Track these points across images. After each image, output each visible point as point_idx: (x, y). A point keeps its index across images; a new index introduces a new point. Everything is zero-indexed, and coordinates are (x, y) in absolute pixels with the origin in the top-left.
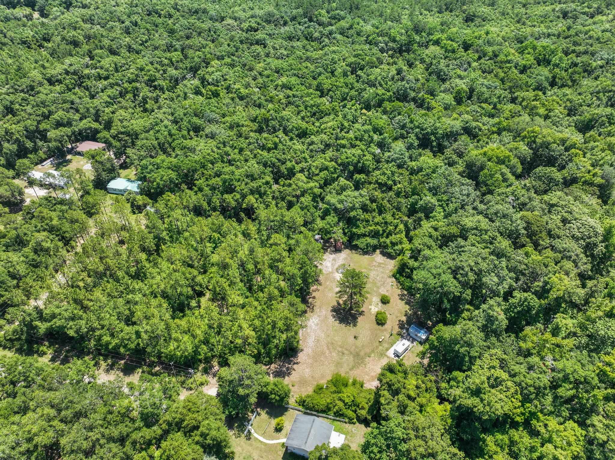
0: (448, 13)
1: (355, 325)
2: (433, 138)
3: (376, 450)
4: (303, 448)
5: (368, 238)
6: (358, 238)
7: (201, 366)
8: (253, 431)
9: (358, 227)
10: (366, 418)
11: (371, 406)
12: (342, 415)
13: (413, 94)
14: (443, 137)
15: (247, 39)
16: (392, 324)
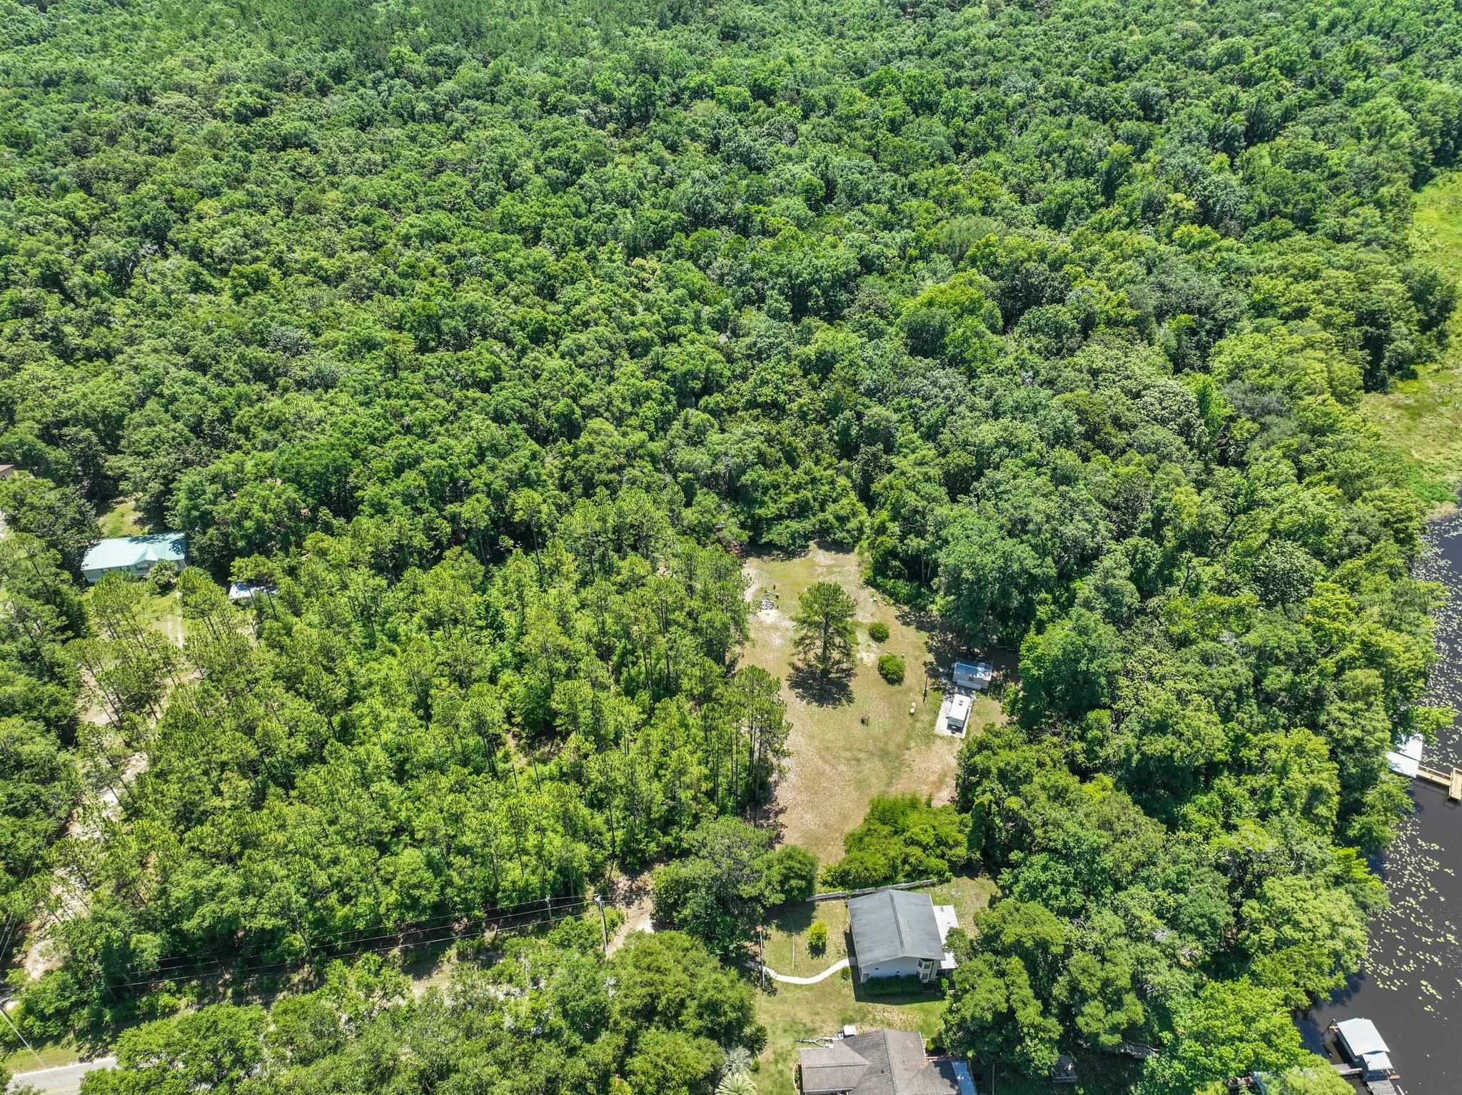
0: (678, 26)
1: (850, 701)
2: (816, 291)
3: (1056, 890)
4: (901, 955)
5: (787, 522)
6: (769, 529)
7: (590, 892)
8: (772, 973)
9: (762, 504)
10: (970, 859)
11: (972, 832)
12: (924, 873)
13: (721, 209)
14: (832, 286)
15: (260, 136)
16: (915, 676)
